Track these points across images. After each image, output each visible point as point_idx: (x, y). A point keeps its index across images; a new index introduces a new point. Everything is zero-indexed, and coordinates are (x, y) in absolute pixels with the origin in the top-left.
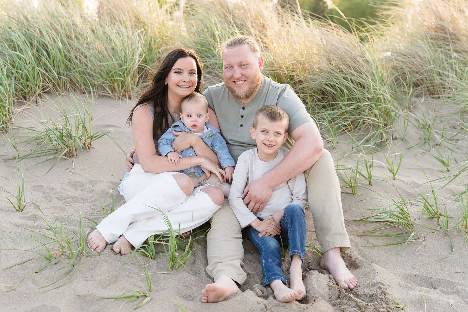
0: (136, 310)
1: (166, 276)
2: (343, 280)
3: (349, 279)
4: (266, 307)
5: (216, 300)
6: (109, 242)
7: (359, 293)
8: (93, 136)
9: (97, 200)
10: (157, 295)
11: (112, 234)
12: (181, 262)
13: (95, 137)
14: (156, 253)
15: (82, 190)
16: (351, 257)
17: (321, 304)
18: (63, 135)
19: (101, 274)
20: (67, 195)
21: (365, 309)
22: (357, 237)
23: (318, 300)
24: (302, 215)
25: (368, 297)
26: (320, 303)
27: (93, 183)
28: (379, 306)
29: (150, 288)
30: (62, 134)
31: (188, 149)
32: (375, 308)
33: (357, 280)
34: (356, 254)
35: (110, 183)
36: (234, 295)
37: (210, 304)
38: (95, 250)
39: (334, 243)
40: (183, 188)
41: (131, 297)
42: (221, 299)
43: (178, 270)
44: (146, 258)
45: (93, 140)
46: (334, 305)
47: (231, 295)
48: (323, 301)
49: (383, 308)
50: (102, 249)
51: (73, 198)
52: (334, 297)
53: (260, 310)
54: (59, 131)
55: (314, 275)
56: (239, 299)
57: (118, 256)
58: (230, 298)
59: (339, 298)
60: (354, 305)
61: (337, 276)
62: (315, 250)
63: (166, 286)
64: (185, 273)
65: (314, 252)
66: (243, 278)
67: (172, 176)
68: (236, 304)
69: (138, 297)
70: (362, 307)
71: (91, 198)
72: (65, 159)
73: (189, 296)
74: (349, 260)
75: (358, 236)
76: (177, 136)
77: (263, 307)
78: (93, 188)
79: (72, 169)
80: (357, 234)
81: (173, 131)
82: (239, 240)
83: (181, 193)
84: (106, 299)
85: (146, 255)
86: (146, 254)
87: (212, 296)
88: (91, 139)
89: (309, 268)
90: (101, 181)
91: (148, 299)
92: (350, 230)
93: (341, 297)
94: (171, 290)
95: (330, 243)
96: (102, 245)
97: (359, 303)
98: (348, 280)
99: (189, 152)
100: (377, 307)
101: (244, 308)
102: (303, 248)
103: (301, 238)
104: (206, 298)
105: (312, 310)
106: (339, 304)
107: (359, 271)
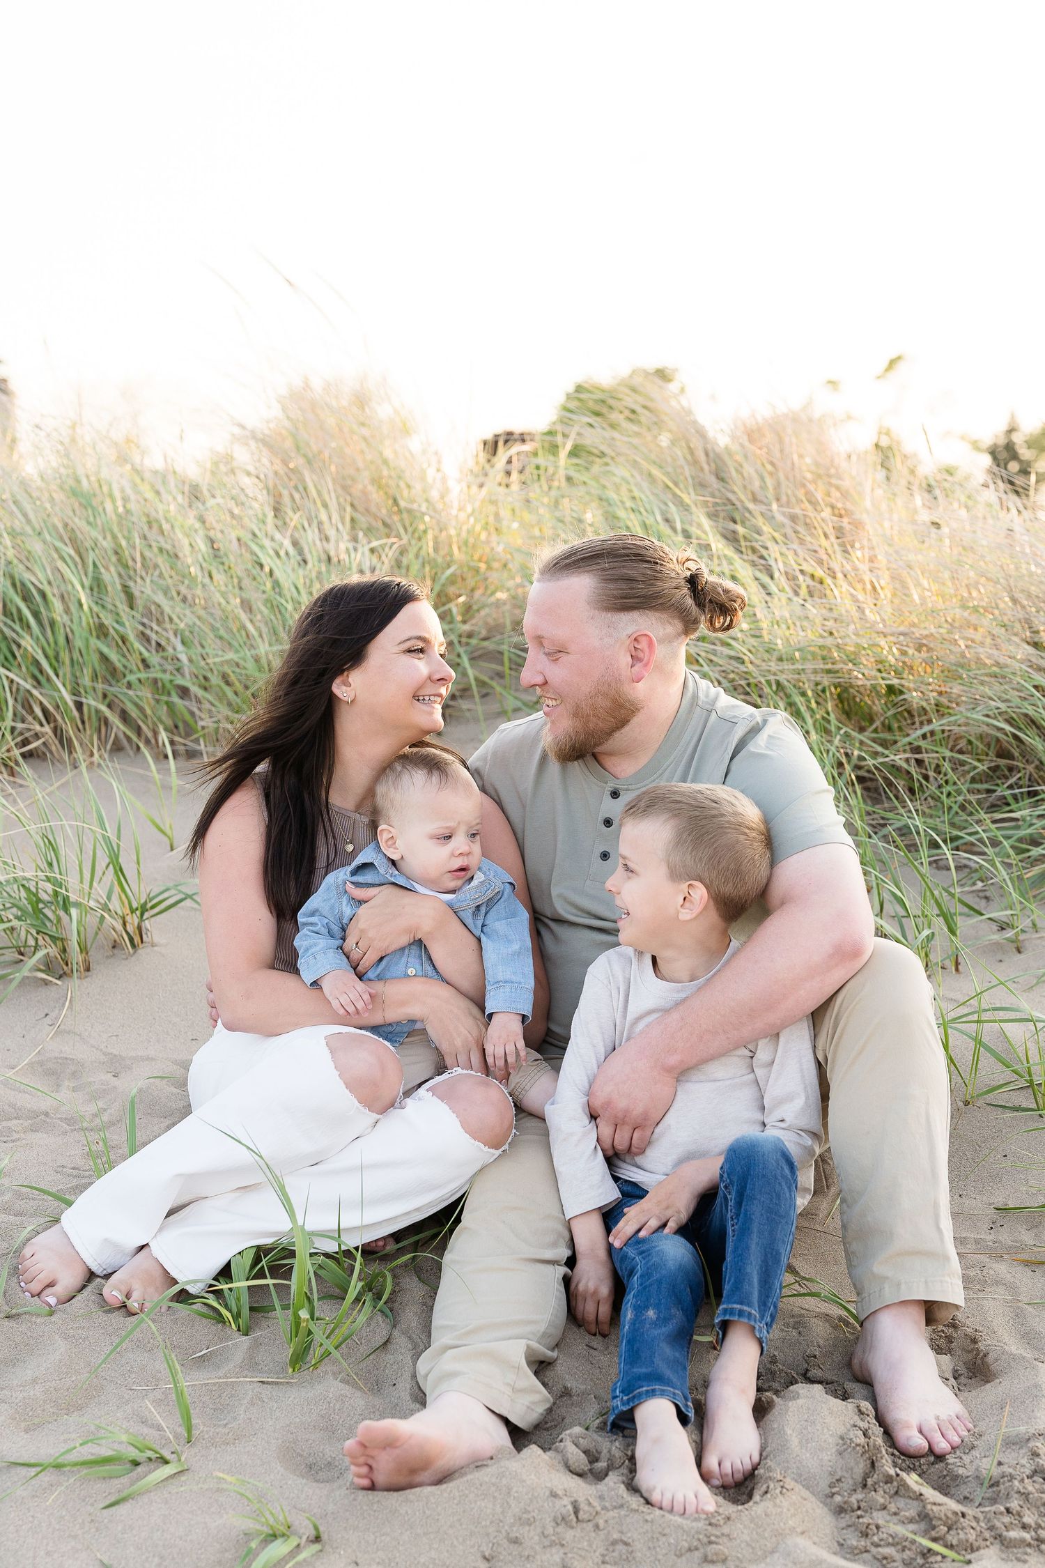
0: (114, 1509)
1: (266, 1391)
2: (914, 1423)
3: (937, 1418)
4: (576, 1512)
5: (402, 1480)
6: (98, 1271)
7: (961, 1471)
8: (146, 903)
9: (114, 1124)
10: (212, 1457)
11: (106, 1240)
12: (329, 1345)
13: (152, 907)
14: (252, 1309)
15: (74, 1090)
16: (974, 1341)
17: (785, 1504)
18: (39, 900)
19: (34, 1381)
20: (12, 1105)
21: (950, 1529)
22: (1020, 1268)
23: (778, 1491)
24: (784, 1177)
25: (986, 1484)
26: (784, 1502)
27: (117, 1066)
28: (1007, 1519)
29: (189, 1430)
30: (36, 895)
31: (403, 949)
32: (991, 1528)
33: (971, 1426)
34: (1001, 1331)
35: (178, 1064)
36: (478, 1463)
37: (380, 1493)
38: (39, 1295)
39: (899, 1285)
40: (356, 1086)
41: (106, 1461)
42: (424, 1476)
43: (319, 1371)
44: (220, 1326)
45: (146, 915)
46: (840, 1510)
47: (468, 1466)
48: (798, 1493)
49: (1024, 1527)
50: (67, 1295)
51: (34, 1115)
52: (847, 1484)
53: (555, 1520)
54: (23, 886)
55: (800, 1402)
56: (486, 1479)
57: (117, 1319)
58: (463, 1475)
59: (865, 1486)
60: (912, 1513)
61: (892, 1407)
62: (844, 1313)
63: (257, 1426)
64: (337, 1383)
65: (840, 1319)
66: (534, 1403)
67: (324, 1042)
68: (472, 1496)
69: (136, 1464)
70: (940, 1522)
71: (96, 1115)
72: (46, 983)
73: (329, 1463)
74: (969, 1352)
75: (1026, 1263)
76: (361, 902)
77: (564, 1511)
78: (115, 1082)
79: (57, 1018)
80: (1023, 1257)
81: (350, 886)
82: (549, 1269)
83: (348, 1101)
84: (19, 1469)
85: (220, 1319)
86: (220, 1315)
87: (385, 1467)
88: (142, 915)
89: (809, 1374)
90: (148, 1059)
91: (167, 1470)
92: (1000, 1242)
93: (870, 1481)
94: (268, 1442)
95: (886, 1286)
96: (68, 1279)
97: (929, 1507)
98: (934, 1423)
99: (404, 959)
100: (998, 1524)
101: (499, 1510)
102: (768, 1297)
103: (765, 1261)
104: (364, 1470)
105: (745, 1527)
106: (859, 1508)
107: (989, 1393)
